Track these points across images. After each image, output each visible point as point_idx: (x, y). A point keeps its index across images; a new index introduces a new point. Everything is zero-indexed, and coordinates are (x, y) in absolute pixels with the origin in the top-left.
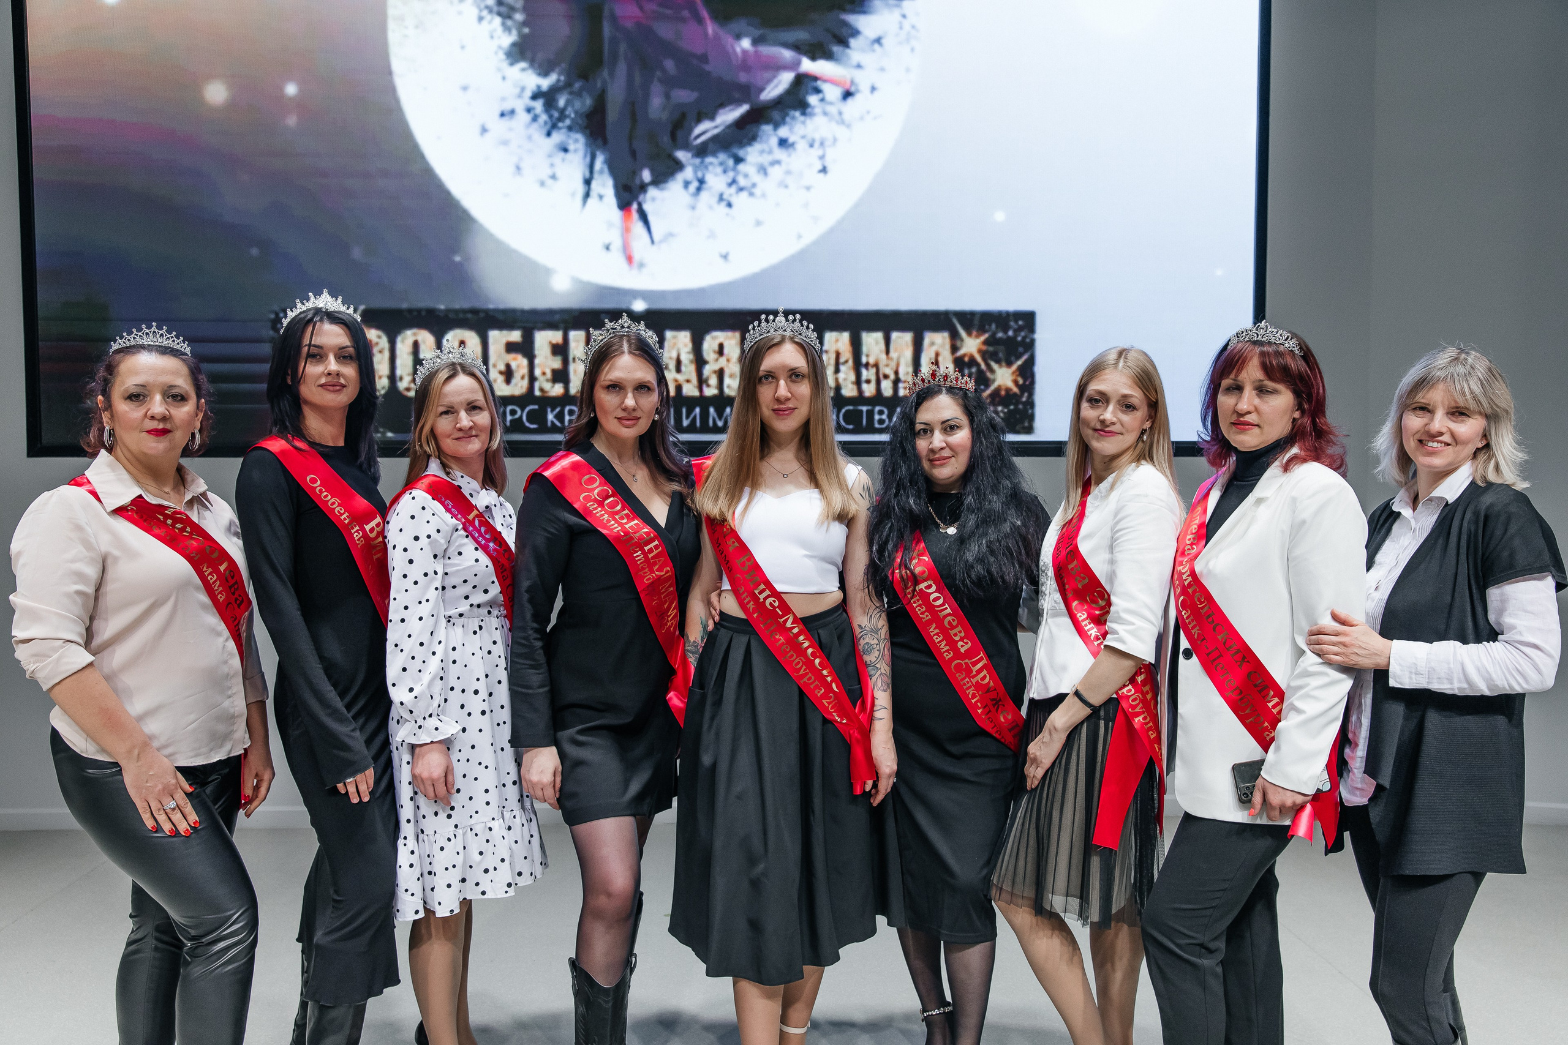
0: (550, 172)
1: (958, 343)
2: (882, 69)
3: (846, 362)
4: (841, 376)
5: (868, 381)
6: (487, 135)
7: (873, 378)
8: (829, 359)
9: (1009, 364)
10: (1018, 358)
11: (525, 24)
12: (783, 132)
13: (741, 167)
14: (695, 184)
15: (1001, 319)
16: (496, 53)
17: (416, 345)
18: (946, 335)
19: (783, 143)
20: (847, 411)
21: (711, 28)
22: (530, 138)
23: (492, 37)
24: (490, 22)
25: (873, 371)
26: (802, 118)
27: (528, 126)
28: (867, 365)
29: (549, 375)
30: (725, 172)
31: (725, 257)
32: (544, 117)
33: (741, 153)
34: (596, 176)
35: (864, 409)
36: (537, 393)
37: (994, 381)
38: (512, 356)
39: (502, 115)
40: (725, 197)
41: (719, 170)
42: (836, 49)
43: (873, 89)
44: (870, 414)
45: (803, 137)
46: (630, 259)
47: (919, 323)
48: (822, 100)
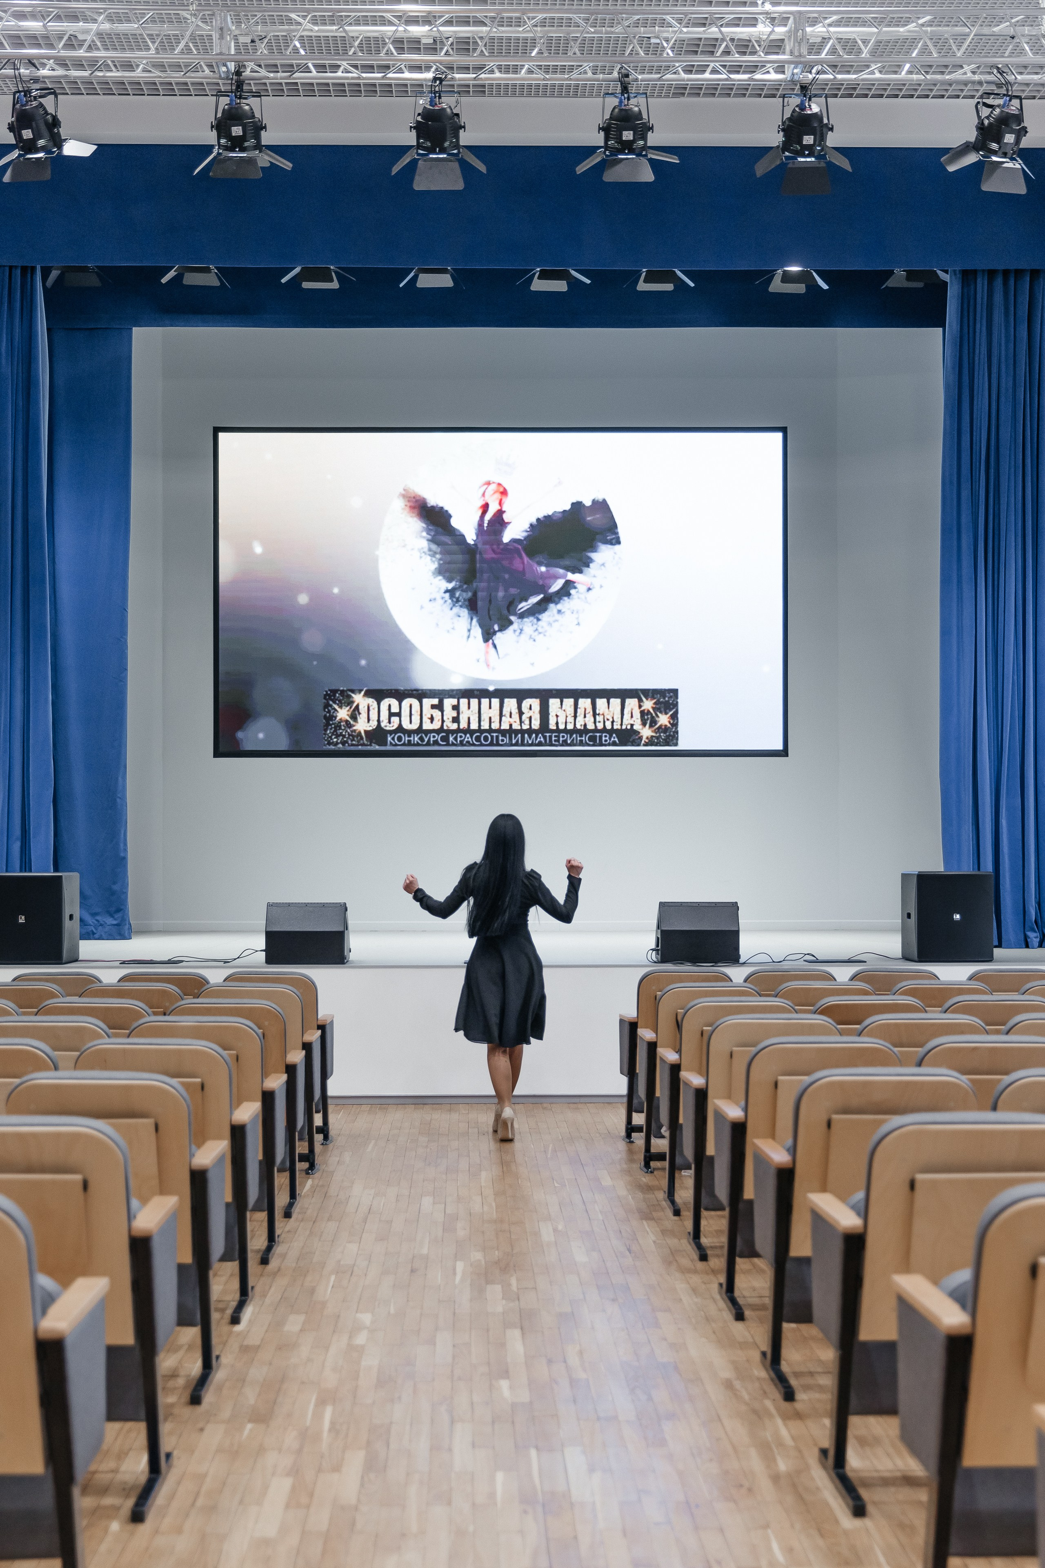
0: (452, 626)
1: (642, 703)
2: (605, 580)
3: (590, 712)
4: (587, 719)
5: (599, 722)
6: (423, 609)
7: (602, 720)
8: (581, 711)
9: (666, 713)
10: (671, 711)
11: (440, 559)
12: (559, 606)
13: (540, 623)
14: (519, 631)
15: (662, 693)
17: (390, 705)
18: (637, 699)
19: (560, 612)
20: (590, 735)
21: (526, 559)
23: (426, 565)
25: (602, 716)
26: (568, 599)
28: (599, 714)
29: (451, 719)
30: (532, 625)
31: (533, 664)
32: (450, 601)
33: (540, 617)
34: (473, 627)
35: (598, 735)
36: (445, 728)
37: (659, 721)
38: (434, 710)
40: (532, 637)
41: (530, 624)
42: (583, 569)
43: (601, 587)
44: (601, 737)
45: (569, 609)
46: (488, 666)
47: (623, 694)
48: (577, 592)
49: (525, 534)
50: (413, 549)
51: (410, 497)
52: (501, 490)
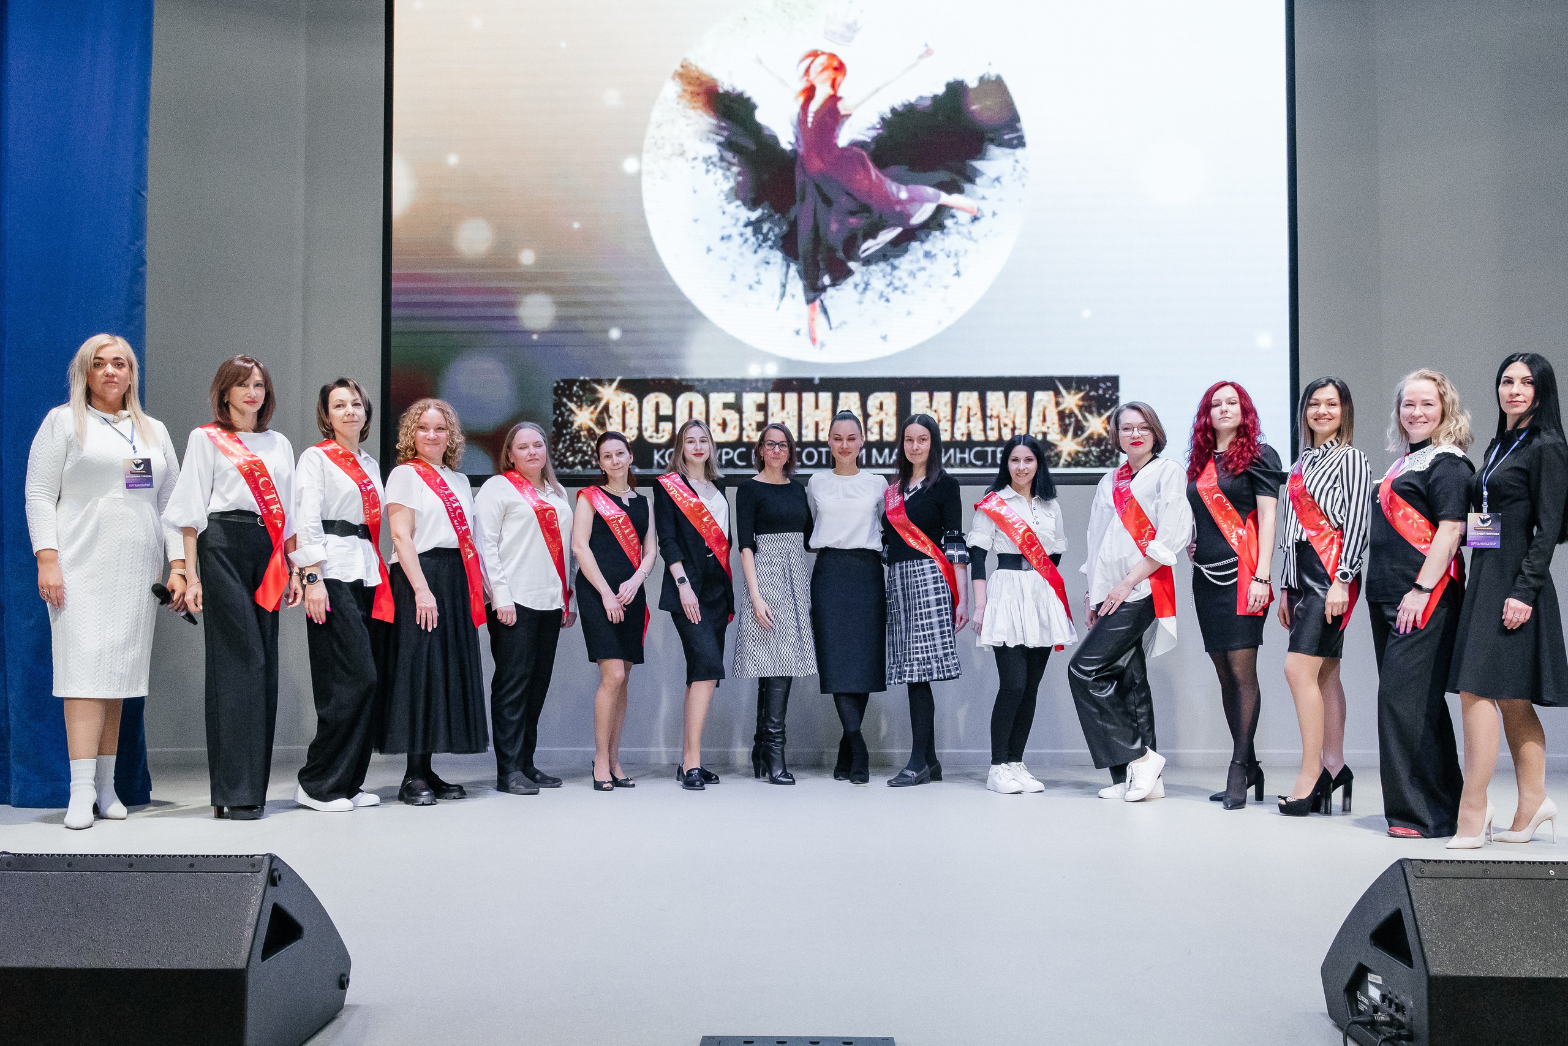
0: (756, 279)
1: (1060, 400)
2: (1001, 200)
3: (976, 414)
4: (971, 425)
5: (992, 429)
6: (711, 253)
7: (996, 426)
8: (962, 412)
9: (1100, 414)
10: (1107, 409)
11: (739, 174)
12: (927, 246)
13: (896, 273)
14: (862, 286)
15: (1092, 382)
16: (719, 195)
17: (657, 405)
18: (1051, 393)
19: (927, 255)
20: (976, 453)
21: (874, 172)
22: (742, 254)
23: (716, 184)
24: (715, 173)
25: (997, 420)
26: (942, 236)
27: (740, 247)
28: (991, 417)
29: (754, 426)
30: (884, 276)
31: (884, 338)
32: (753, 239)
33: (896, 262)
34: (789, 280)
35: (990, 449)
36: (745, 439)
37: (1089, 427)
38: (728, 411)
39: (723, 238)
40: (884, 294)
41: (880, 275)
42: (967, 187)
43: (994, 214)
44: (994, 453)
45: (942, 250)
46: (814, 340)
47: (1030, 385)
48: (956, 223)
49: (873, 133)
50: (695, 159)
51: (691, 78)
52: (835, 64)
